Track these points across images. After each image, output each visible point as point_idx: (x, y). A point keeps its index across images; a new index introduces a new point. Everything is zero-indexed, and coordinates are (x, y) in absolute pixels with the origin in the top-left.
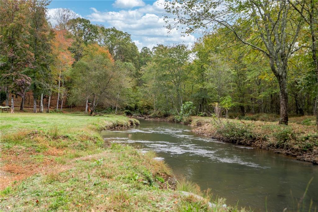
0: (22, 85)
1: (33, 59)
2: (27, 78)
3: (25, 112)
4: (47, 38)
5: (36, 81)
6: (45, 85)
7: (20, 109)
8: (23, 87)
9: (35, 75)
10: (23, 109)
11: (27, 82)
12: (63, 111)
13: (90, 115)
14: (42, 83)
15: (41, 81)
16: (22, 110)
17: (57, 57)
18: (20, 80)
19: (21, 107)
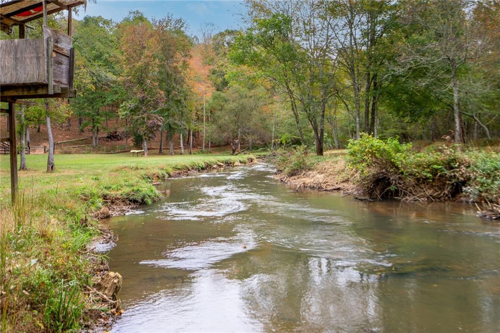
0: (154, 127)
1: (163, 97)
2: (159, 118)
3: (164, 154)
4: (180, 69)
5: (171, 120)
6: (181, 123)
7: (160, 152)
8: (155, 129)
9: (169, 114)
10: (162, 151)
11: (159, 123)
12: (211, 151)
13: (233, 155)
14: (177, 122)
15: (176, 120)
16: (162, 153)
17: (191, 91)
18: (152, 121)
19: (160, 149)
